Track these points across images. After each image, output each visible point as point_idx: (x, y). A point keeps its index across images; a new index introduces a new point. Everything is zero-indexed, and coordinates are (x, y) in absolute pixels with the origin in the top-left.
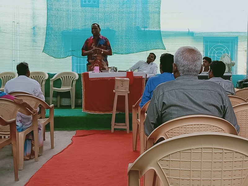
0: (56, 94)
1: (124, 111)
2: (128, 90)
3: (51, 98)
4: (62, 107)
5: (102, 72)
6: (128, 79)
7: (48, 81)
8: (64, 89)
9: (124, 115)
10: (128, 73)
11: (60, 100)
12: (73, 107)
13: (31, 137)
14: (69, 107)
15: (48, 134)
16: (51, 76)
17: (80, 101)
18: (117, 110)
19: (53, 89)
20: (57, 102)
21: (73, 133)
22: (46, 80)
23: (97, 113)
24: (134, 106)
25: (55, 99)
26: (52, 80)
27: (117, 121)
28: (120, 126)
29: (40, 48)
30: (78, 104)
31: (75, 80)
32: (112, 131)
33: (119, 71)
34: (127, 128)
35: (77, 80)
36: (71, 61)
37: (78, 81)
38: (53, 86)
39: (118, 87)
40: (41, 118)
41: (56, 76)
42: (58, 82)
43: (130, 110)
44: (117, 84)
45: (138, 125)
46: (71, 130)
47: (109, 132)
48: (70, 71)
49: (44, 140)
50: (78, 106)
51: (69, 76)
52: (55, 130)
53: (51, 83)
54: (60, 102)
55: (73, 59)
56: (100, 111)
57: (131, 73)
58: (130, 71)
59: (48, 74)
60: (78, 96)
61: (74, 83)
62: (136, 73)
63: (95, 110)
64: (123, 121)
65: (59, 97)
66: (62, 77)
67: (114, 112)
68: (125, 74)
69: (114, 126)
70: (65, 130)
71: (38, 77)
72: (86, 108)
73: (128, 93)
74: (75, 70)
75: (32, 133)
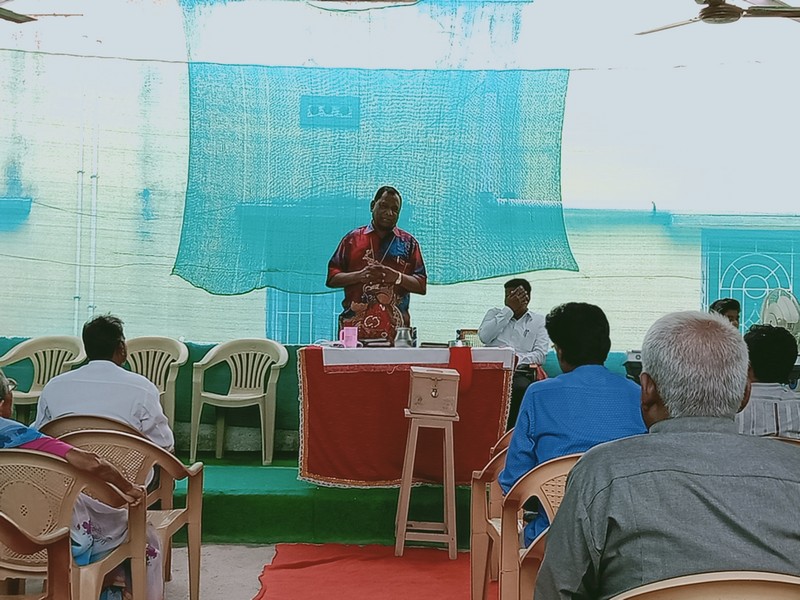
0: (213, 414)
1: (440, 480)
2: (453, 408)
3: (196, 428)
4: (234, 458)
5: (366, 345)
6: (454, 372)
7: (186, 370)
8: (237, 397)
9: (441, 492)
10: (454, 350)
11: (225, 433)
12: (267, 459)
13: (120, 582)
14: (252, 458)
15: (180, 556)
16: (196, 352)
17: (289, 439)
18: (416, 474)
19: (203, 397)
20: (214, 439)
21: (266, 554)
22: (181, 367)
23: (347, 484)
24: (477, 474)
25: (207, 431)
26: (198, 367)
27: (416, 514)
28: (426, 534)
30: (285, 449)
31: (275, 369)
32: (400, 549)
33: (424, 345)
34: (450, 539)
35: (282, 370)
36: (264, 304)
37: (288, 370)
38: (201, 387)
39: (420, 399)
40: (157, 506)
41: (212, 352)
42: (219, 376)
43: (462, 476)
44: (417, 389)
45: (491, 541)
46: (259, 543)
47: (386, 554)
48: (260, 336)
49: (168, 578)
50: (284, 455)
51: (255, 355)
52: (204, 541)
53: (198, 378)
54: (225, 442)
55: (269, 299)
56: (358, 477)
57: (467, 350)
58: (460, 344)
59: (189, 346)
60: (285, 420)
61: (273, 379)
62: (482, 354)
63: (341, 476)
64: (437, 514)
65: (221, 425)
66: (232, 357)
67: (407, 484)
68: (444, 356)
69: (405, 532)
70: (237, 543)
71: (151, 359)
72: (313, 468)
73: (453, 419)
74: (278, 336)
75: (126, 566)
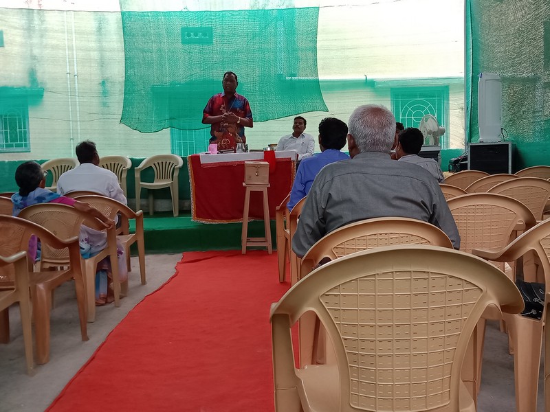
0: (147, 193)
1: (262, 217)
2: (267, 181)
3: (138, 200)
4: (159, 214)
6: (267, 163)
7: (131, 171)
8: (158, 184)
9: (263, 223)
10: (266, 153)
11: (154, 204)
12: (176, 214)
14: (169, 214)
15: (135, 261)
16: (136, 163)
17: (186, 204)
18: (251, 215)
19: (141, 184)
20: (148, 206)
21: (178, 257)
22: (128, 170)
23: (216, 222)
24: (278, 208)
25: (144, 202)
26: (137, 170)
27: (251, 234)
28: (257, 243)
29: (116, 116)
30: (185, 209)
31: (177, 169)
32: (244, 250)
33: (251, 151)
34: (269, 244)
35: (181, 169)
36: (169, 136)
37: (183, 169)
38: (139, 179)
39: (250, 177)
40: (121, 234)
41: (144, 162)
42: (148, 174)
43: (272, 215)
44: (248, 172)
45: (287, 239)
46: (174, 253)
47: (238, 254)
48: (168, 152)
50: (184, 212)
51: (166, 162)
52: (146, 253)
53: (137, 175)
54: (154, 207)
55: (172, 133)
56: (222, 218)
57: (272, 152)
58: (269, 149)
59: (131, 159)
60: (184, 195)
61: (176, 174)
62: (280, 154)
63: (213, 218)
64: (261, 233)
65: (151, 199)
66: (154, 164)
67: (246, 220)
68: (261, 155)
69: (245, 244)
70: (163, 253)
71: (113, 164)
72: (198, 215)
73: (267, 186)
74: (177, 152)
